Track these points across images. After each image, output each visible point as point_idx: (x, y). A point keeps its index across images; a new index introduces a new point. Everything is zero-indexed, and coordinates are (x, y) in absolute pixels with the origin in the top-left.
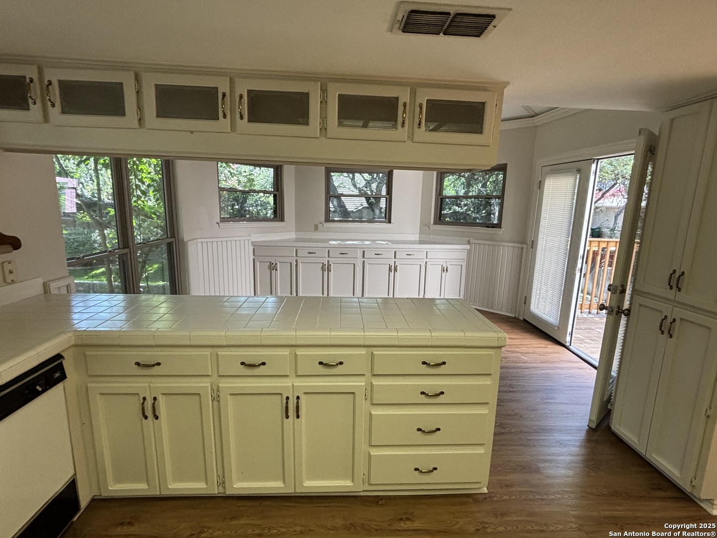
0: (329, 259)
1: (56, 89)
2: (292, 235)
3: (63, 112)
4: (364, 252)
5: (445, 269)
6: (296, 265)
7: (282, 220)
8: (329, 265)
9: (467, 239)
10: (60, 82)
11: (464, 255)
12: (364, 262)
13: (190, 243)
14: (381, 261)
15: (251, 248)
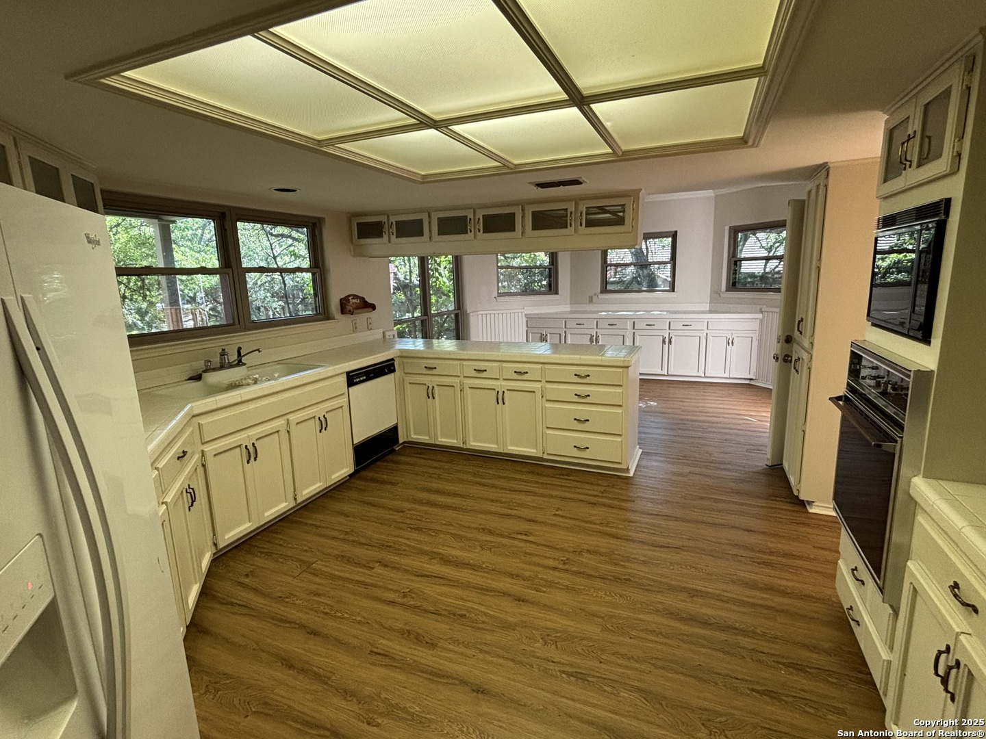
0: (597, 330)
1: (394, 226)
2: (567, 308)
3: (397, 237)
4: (634, 322)
5: (730, 341)
6: (565, 337)
7: (557, 293)
8: (597, 337)
9: (758, 307)
10: (396, 222)
11: (756, 326)
12: (634, 333)
13: (471, 314)
14: (655, 333)
15: (525, 320)
